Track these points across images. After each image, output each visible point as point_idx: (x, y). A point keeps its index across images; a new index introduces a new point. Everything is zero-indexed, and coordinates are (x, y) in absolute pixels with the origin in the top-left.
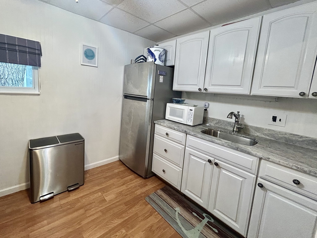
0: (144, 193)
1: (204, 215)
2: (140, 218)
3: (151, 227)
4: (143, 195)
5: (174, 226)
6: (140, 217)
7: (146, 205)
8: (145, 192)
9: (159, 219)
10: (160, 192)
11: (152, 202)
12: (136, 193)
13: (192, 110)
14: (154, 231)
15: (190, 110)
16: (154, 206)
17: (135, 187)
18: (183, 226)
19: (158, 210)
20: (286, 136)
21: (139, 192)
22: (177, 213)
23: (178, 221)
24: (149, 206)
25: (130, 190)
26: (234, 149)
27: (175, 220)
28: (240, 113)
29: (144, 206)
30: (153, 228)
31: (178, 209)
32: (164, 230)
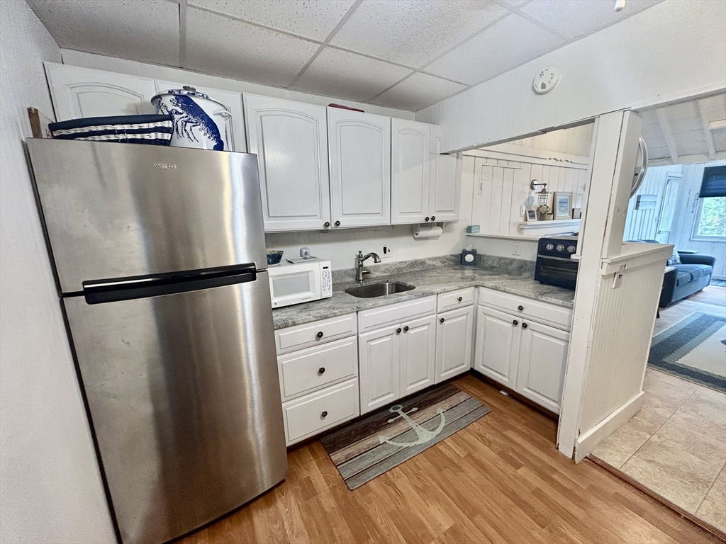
0: (333, 489)
1: (391, 410)
2: (402, 507)
3: (416, 488)
4: (339, 493)
5: (414, 452)
6: (398, 508)
7: (370, 490)
8: (331, 486)
9: (401, 472)
10: (338, 456)
11: (363, 477)
12: (327, 510)
13: (327, 268)
14: (424, 485)
15: (324, 268)
16: (371, 474)
17: (308, 509)
18: (414, 441)
19: (383, 468)
20: (397, 266)
21: (329, 503)
22: (391, 443)
23: (405, 445)
24: (372, 484)
25: (314, 526)
26: (421, 297)
27: (402, 448)
28: (362, 253)
29: (371, 495)
30: (419, 485)
31: (382, 437)
32: (420, 469)
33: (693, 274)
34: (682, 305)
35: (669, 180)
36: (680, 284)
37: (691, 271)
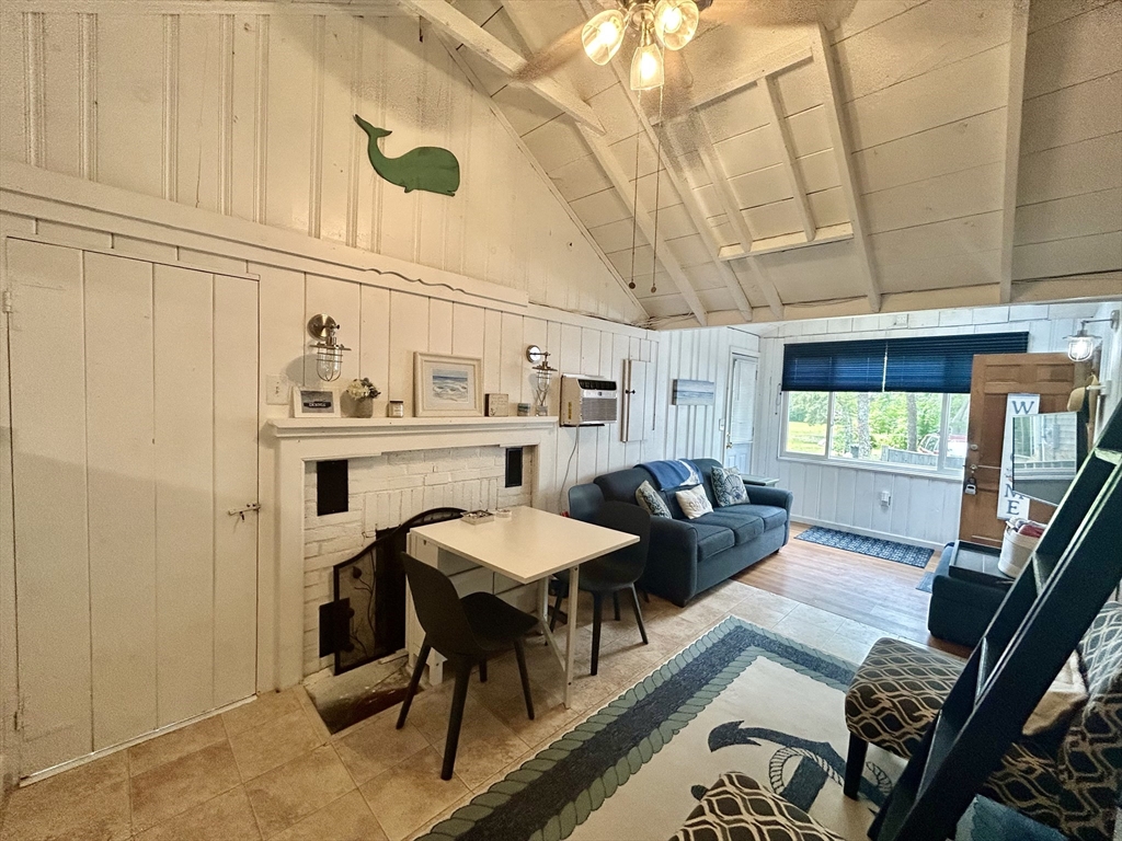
33: (740, 532)
34: (754, 575)
35: (735, 360)
36: (705, 556)
37: (737, 525)
